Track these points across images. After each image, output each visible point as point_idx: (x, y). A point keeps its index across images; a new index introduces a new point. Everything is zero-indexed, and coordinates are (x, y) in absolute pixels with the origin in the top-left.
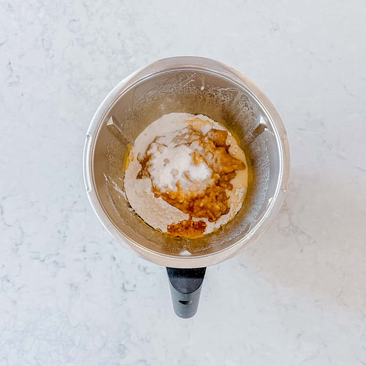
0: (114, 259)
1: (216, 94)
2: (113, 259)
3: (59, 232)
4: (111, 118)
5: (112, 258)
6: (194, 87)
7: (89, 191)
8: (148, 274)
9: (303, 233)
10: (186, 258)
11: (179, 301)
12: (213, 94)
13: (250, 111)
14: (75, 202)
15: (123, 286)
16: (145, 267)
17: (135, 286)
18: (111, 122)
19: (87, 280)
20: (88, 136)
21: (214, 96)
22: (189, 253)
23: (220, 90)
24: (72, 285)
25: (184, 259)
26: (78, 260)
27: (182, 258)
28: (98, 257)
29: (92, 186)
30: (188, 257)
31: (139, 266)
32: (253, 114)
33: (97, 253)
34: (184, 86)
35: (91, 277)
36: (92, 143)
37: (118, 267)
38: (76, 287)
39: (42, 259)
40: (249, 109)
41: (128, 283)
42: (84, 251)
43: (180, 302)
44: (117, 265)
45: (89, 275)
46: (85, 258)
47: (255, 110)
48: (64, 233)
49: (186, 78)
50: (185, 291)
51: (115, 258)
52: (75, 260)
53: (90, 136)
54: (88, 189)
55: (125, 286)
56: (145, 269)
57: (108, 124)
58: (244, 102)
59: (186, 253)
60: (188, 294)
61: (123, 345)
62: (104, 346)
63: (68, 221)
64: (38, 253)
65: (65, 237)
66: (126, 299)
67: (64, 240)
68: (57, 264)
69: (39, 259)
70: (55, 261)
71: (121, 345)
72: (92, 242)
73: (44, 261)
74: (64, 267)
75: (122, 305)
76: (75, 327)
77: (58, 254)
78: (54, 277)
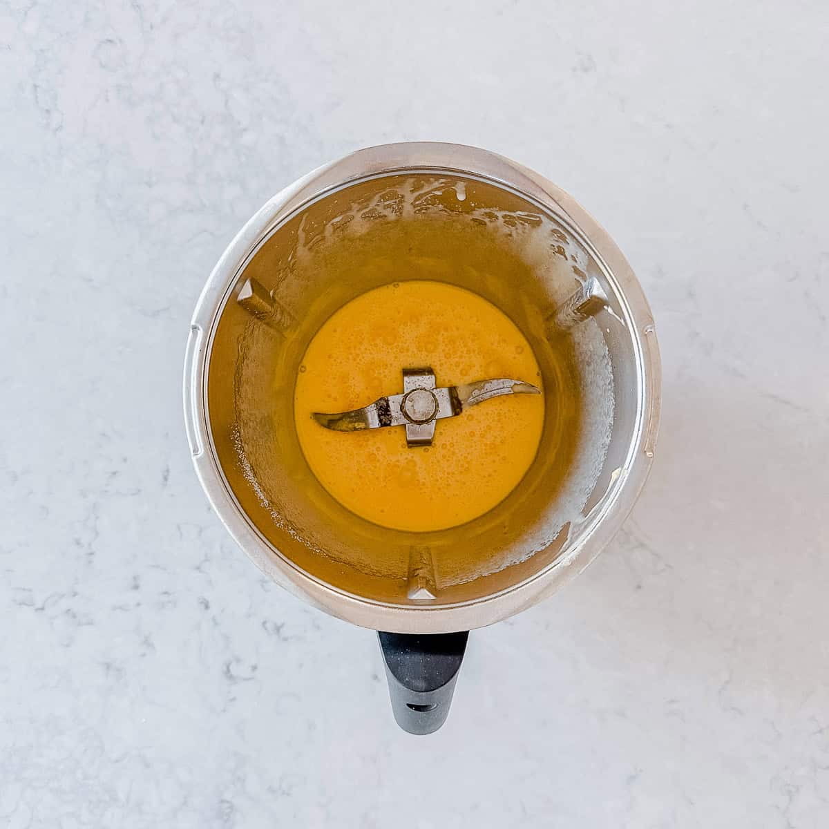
0: (207, 607)
1: (491, 222)
2: (203, 606)
3: (78, 543)
4: (248, 284)
5: (202, 603)
7: (199, 456)
8: (285, 639)
9: (642, 545)
10: (422, 610)
11: (408, 705)
12: (485, 220)
13: (570, 263)
14: (114, 473)
15: (228, 668)
16: (279, 624)
17: (254, 668)
18: (246, 292)
19: (144, 655)
20: (195, 328)
21: (485, 225)
22: (431, 596)
23: (499, 214)
24: (108, 666)
26: (120, 608)
27: (414, 610)
28: (170, 602)
29: (205, 445)
30: (430, 607)
31: (264, 623)
32: (577, 272)
33: (166, 593)
35: (154, 647)
36: (203, 344)
37: (216, 624)
38: (118, 670)
39: (39, 605)
40: (566, 260)
41: (238, 660)
42: (136, 587)
43: (411, 706)
44: (214, 619)
45: (147, 642)
46: (138, 605)
48: (90, 545)
51: (208, 602)
52: (114, 608)
53: (200, 327)
54: (196, 451)
55: (231, 668)
56: (278, 629)
57: (241, 297)
59: (423, 594)
61: (228, 802)
62: (185, 803)
63: (97, 518)
64: (30, 590)
65: (92, 554)
66: (234, 699)
67: (90, 562)
68: (74, 616)
69: (32, 605)
70: (69, 610)
71: (222, 801)
72: (154, 566)
73: (43, 609)
74: (90, 623)
75: (224, 711)
76: (117, 761)
77: (75, 594)
78: (68, 646)
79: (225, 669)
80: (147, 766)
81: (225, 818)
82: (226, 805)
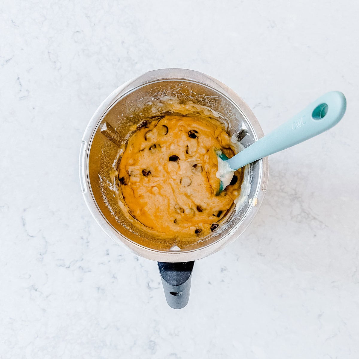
0: (138, 260)
1: (203, 101)
3: (82, 238)
4: (105, 124)
5: (135, 258)
6: (183, 94)
9: (314, 218)
10: (175, 253)
11: (170, 293)
12: (201, 100)
13: (234, 117)
15: (148, 284)
17: (159, 283)
18: (104, 128)
19: (113, 282)
20: (83, 142)
21: (201, 102)
22: (179, 248)
23: (206, 97)
24: (99, 289)
25: (174, 254)
26: (102, 263)
27: (172, 253)
28: (122, 259)
29: (88, 188)
30: (177, 252)
32: (236, 120)
33: (120, 255)
34: (173, 93)
35: (117, 279)
36: (87, 148)
37: (142, 267)
38: (103, 290)
39: (67, 266)
40: (232, 115)
41: (152, 281)
42: (108, 254)
43: (172, 293)
44: (141, 265)
45: (114, 277)
46: (109, 261)
47: (238, 117)
48: (87, 239)
49: (174, 87)
50: (175, 283)
52: (99, 264)
53: (85, 141)
54: (84, 190)
55: (149, 284)
57: (102, 130)
58: (228, 109)
59: (176, 248)
60: (178, 286)
61: (153, 341)
62: (135, 344)
63: (89, 227)
64: (63, 260)
65: (88, 242)
66: (152, 297)
67: (88, 246)
68: (83, 269)
69: (64, 266)
70: (80, 267)
71: (151, 341)
72: (114, 245)
73: (69, 267)
74: (89, 271)
75: (148, 302)
76: (105, 329)
77: (82, 260)
78: (81, 282)
79: (147, 285)
80: (118, 329)
81: (152, 348)
82: (152, 343)
